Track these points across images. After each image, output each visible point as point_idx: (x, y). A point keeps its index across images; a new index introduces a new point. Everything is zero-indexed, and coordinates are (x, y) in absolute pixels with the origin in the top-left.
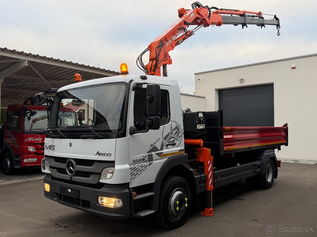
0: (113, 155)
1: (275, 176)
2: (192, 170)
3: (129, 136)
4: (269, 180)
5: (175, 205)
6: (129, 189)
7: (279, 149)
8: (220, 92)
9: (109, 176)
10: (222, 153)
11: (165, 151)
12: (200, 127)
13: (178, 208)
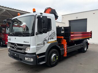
0: (29, 43)
1: (87, 48)
2: (59, 47)
3: (36, 36)
4: (85, 50)
5: (53, 59)
6: (36, 55)
7: (89, 39)
8: (70, 21)
9: (28, 50)
10: (70, 41)
11: (50, 41)
12: (62, 32)
13: (54, 60)
